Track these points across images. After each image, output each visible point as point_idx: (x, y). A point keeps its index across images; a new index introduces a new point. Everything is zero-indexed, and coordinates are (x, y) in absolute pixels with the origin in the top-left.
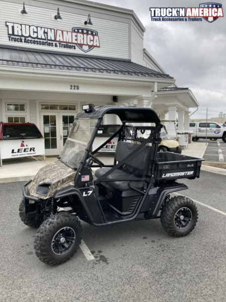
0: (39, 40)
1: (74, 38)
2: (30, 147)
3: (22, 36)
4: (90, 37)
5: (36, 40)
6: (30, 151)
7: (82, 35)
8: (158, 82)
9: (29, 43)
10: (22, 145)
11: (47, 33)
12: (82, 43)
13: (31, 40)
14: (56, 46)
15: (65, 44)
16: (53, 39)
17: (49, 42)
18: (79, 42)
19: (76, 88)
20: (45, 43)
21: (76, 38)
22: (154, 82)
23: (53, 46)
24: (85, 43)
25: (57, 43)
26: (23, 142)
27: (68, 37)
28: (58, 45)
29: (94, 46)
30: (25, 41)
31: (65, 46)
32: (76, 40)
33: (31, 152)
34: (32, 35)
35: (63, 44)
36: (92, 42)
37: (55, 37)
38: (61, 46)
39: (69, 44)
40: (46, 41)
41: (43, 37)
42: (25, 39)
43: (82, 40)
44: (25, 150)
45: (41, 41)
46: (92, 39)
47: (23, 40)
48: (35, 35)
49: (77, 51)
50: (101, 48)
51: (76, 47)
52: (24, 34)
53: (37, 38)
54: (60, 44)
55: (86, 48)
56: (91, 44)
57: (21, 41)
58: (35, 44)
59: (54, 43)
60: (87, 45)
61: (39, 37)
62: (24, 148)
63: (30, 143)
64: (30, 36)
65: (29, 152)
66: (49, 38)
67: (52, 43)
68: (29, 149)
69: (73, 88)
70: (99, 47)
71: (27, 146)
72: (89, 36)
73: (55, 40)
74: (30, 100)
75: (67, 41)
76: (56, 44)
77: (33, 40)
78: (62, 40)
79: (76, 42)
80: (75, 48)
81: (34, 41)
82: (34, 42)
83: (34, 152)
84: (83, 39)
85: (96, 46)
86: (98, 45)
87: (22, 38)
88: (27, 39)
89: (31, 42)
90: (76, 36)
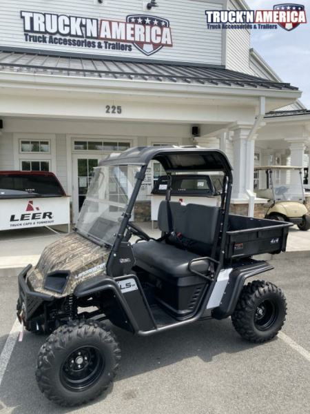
0: (72, 38)
1: (130, 32)
2: (42, 211)
3: (46, 32)
4: (156, 29)
5: (68, 38)
6: (44, 217)
7: (142, 27)
8: (267, 98)
9: (56, 43)
10: (30, 208)
11: (85, 26)
12: (142, 40)
13: (60, 39)
14: (100, 46)
15: (115, 43)
16: (95, 35)
17: (88, 40)
18: (137, 39)
19: (116, 111)
20: (83, 42)
21: (132, 32)
22: (259, 97)
23: (94, 46)
24: (148, 40)
25: (102, 42)
26: (31, 202)
27: (119, 32)
28: (103, 45)
29: (163, 45)
30: (51, 41)
31: (115, 47)
32: (133, 35)
33: (44, 220)
34: (61, 31)
35: (112, 42)
36: (159, 38)
37: (99, 32)
38: (108, 46)
39: (121, 43)
40: (83, 39)
41: (79, 33)
42: (51, 38)
43: (143, 36)
44: (34, 217)
45: (77, 39)
46: (159, 33)
47: (47, 40)
48: (67, 31)
49: (135, 54)
50: (173, 48)
51: (133, 47)
52: (49, 30)
53: (69, 34)
54: (106, 43)
55: (148, 48)
56: (157, 41)
57: (44, 41)
58: (66, 44)
59: (97, 41)
60: (151, 43)
61: (73, 33)
62: (32, 213)
63: (44, 205)
64: (58, 32)
65: (42, 220)
66: (89, 34)
67: (94, 43)
68: (42, 215)
69: (111, 110)
70: (171, 46)
71: (38, 209)
72: (154, 28)
73: (98, 37)
74: (56, 134)
75: (118, 38)
76: (99, 44)
77: (63, 38)
78: (109, 36)
79: (132, 39)
80: (130, 50)
81: (65, 40)
82: (65, 42)
83: (50, 220)
84: (145, 33)
85: (166, 45)
86: (169, 43)
87: (46, 35)
88: (54, 37)
89: (59, 42)
90: (133, 29)
